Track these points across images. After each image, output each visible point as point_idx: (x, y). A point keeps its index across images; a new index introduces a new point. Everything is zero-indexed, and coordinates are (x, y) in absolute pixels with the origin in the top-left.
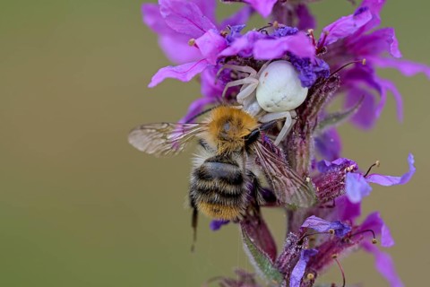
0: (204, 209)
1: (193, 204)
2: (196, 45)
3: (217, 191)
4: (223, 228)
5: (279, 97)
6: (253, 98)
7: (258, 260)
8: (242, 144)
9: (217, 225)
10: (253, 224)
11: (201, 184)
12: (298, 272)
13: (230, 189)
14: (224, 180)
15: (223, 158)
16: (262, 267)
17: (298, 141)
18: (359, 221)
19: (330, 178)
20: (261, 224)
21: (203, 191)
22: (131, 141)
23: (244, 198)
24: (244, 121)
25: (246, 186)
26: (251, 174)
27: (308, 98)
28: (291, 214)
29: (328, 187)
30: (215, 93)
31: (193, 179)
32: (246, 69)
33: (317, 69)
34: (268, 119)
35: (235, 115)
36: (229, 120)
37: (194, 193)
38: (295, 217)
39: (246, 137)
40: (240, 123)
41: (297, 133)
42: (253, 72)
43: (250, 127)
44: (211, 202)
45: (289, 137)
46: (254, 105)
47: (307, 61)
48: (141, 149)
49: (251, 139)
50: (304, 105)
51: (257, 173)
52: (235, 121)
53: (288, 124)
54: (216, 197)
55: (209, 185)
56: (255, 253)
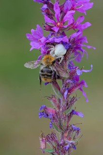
0: (43, 79)
2: (40, 41)
5: (60, 52)
6: (54, 53)
7: (56, 91)
8: (52, 63)
9: (46, 84)
11: (42, 73)
12: (66, 93)
13: (49, 74)
14: (48, 72)
15: (47, 67)
16: (57, 93)
17: (64, 63)
18: (79, 82)
19: (72, 71)
20: (56, 83)
21: (43, 75)
23: (52, 76)
26: (54, 71)
28: (63, 80)
29: (72, 73)
30: (44, 53)
31: (40, 72)
32: (52, 46)
33: (69, 45)
34: (57, 58)
35: (50, 57)
37: (41, 76)
40: (51, 59)
41: (64, 61)
42: (53, 47)
44: (45, 78)
45: (62, 62)
47: (66, 43)
49: (54, 62)
50: (66, 54)
51: (55, 70)
53: (62, 59)
54: (46, 76)
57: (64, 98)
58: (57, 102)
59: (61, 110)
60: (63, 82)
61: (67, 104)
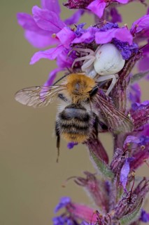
1: (58, 134)
2: (57, 38)
3: (74, 126)
4: (75, 147)
6: (92, 67)
7: (99, 166)
8: (88, 96)
9: (71, 146)
10: (94, 144)
11: (64, 122)
13: (82, 124)
15: (77, 106)
16: (102, 169)
17: (119, 92)
19: (140, 113)
20: (99, 143)
22: (17, 99)
23: (91, 129)
24: (88, 82)
25: (91, 122)
26: (94, 114)
27: (125, 66)
28: (116, 136)
29: (139, 119)
31: (58, 119)
33: (132, 48)
35: (82, 79)
36: (79, 82)
37: (59, 127)
38: (119, 138)
39: (89, 92)
40: (85, 84)
41: (119, 87)
43: (92, 86)
45: (114, 90)
46: (93, 72)
48: (24, 103)
49: (93, 93)
50: (122, 71)
52: (82, 83)
53: (114, 82)
54: (74, 129)
55: (69, 122)
56: (97, 162)
57: (119, 183)
58: (102, 191)
59: (112, 213)
60: (116, 139)
61: (130, 199)
